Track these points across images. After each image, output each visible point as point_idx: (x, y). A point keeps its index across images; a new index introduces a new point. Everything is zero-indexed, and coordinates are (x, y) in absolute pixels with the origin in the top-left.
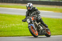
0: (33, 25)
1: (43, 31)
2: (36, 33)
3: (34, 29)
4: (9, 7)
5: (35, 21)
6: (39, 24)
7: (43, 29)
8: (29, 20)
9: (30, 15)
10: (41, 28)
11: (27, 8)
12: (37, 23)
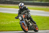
0: (24, 22)
1: (32, 27)
2: (27, 28)
3: (25, 25)
4: (9, 8)
5: (25, 19)
6: (29, 21)
7: (32, 25)
8: (21, 17)
9: (22, 13)
10: (31, 24)
11: (19, 7)
12: (27, 20)
